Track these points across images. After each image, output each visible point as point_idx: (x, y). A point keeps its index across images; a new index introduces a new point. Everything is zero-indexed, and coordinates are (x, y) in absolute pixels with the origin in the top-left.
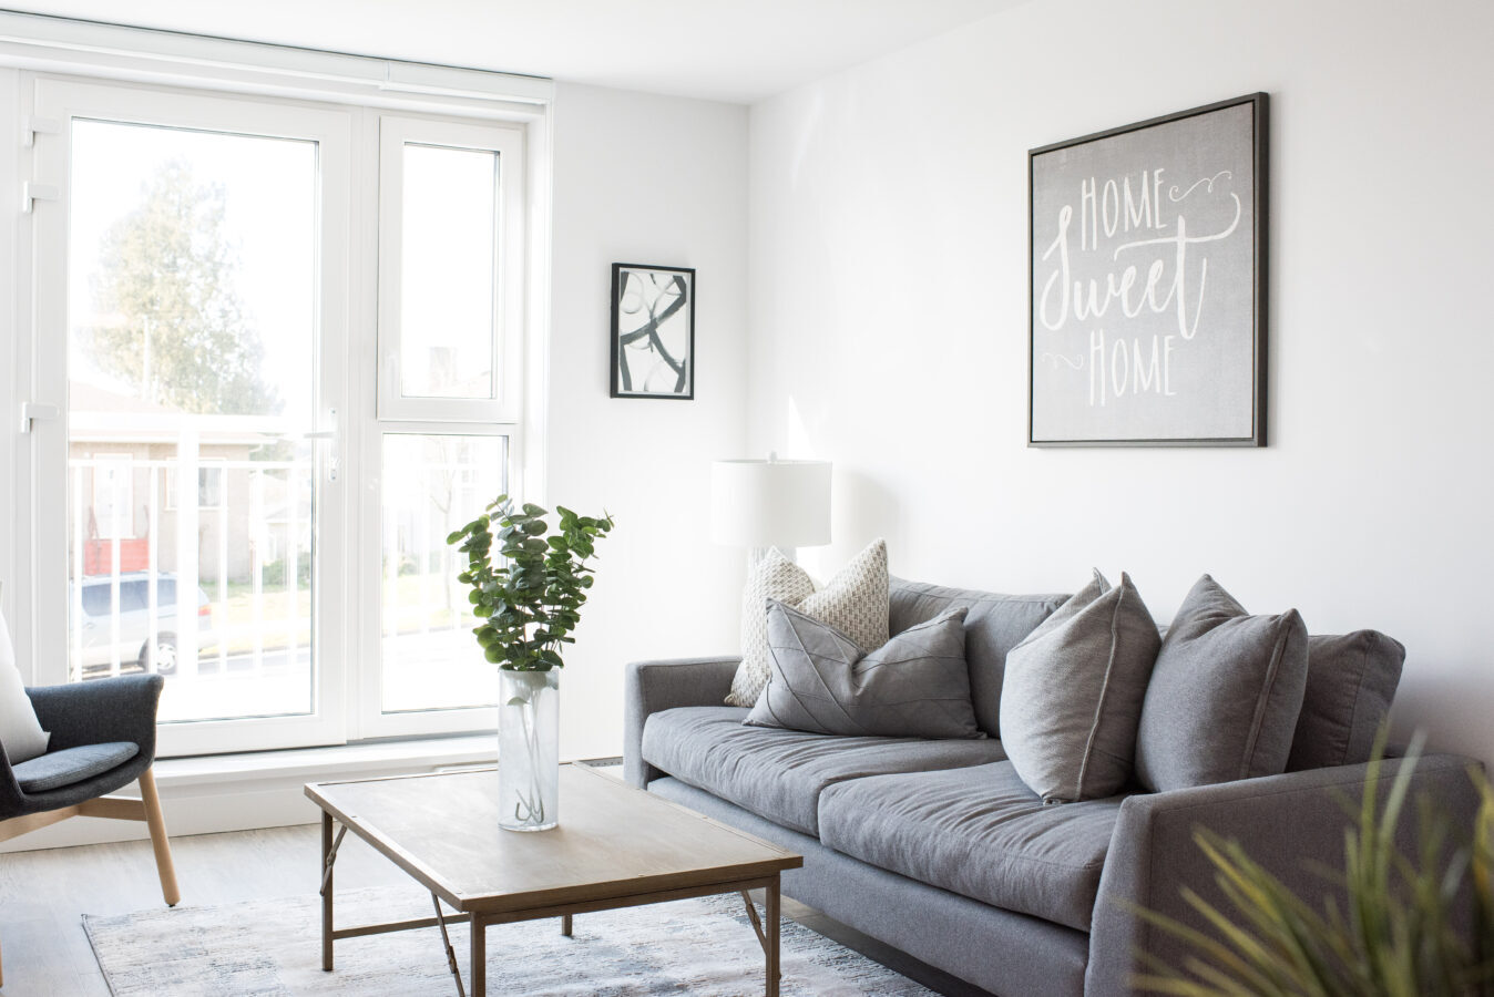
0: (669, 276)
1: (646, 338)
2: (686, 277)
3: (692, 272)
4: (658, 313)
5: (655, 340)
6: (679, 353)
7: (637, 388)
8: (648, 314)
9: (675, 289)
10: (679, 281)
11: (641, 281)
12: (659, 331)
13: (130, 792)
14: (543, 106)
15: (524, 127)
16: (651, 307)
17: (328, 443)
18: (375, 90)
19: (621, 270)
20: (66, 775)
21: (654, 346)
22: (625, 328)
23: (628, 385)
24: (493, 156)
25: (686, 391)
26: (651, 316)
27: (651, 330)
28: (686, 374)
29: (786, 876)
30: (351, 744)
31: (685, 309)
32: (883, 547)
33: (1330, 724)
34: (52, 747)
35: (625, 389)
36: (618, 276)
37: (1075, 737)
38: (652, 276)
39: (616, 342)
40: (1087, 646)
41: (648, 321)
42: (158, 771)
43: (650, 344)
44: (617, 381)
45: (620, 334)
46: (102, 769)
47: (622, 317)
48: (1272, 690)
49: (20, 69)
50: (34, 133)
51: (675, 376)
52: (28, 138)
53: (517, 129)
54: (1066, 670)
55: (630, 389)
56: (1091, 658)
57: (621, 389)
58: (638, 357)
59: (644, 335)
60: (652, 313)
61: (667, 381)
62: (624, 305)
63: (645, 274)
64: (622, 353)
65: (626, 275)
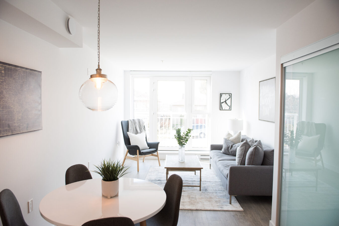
0: (228, 94)
2: (230, 95)
3: (231, 94)
4: (226, 99)
5: (226, 103)
6: (229, 104)
7: (223, 109)
9: (229, 96)
10: (229, 95)
12: (227, 102)
13: (156, 154)
14: (211, 74)
15: (210, 77)
19: (221, 94)
20: (147, 152)
22: (222, 101)
23: (222, 109)
24: (206, 80)
25: (230, 109)
27: (225, 101)
28: (230, 107)
29: (202, 169)
30: (188, 151)
31: (230, 98)
32: (240, 132)
33: (268, 160)
34: (149, 149)
36: (221, 95)
37: (240, 158)
39: (221, 103)
40: (242, 148)
42: (158, 152)
44: (221, 108)
46: (151, 151)
48: (254, 155)
50: (154, 83)
51: (229, 107)
54: (240, 150)
56: (243, 149)
57: (221, 109)
58: (224, 105)
61: (228, 108)
62: (221, 99)
63: (225, 95)
64: (221, 104)
65: (222, 95)
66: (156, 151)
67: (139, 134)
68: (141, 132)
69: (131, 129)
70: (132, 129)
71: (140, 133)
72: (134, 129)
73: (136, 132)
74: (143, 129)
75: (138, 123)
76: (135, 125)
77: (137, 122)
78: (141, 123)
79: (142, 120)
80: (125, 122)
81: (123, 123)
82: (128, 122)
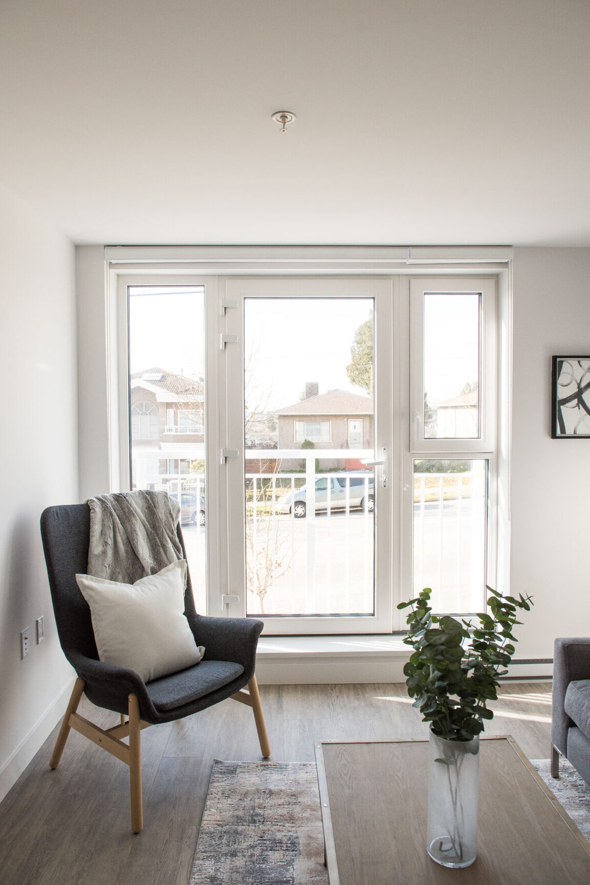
1: (575, 401)
4: (583, 385)
5: (581, 402)
7: (569, 431)
8: (577, 386)
11: (571, 365)
12: (584, 396)
14: (507, 263)
15: (496, 277)
16: (579, 382)
17: (382, 467)
18: (404, 265)
19: (558, 359)
21: (580, 405)
22: (562, 394)
23: (563, 430)
24: (478, 296)
26: (579, 387)
27: (578, 395)
30: (395, 633)
35: (561, 433)
36: (556, 363)
38: (579, 362)
39: (555, 405)
41: (576, 390)
43: (578, 405)
44: (555, 428)
45: (558, 400)
47: (559, 388)
49: (219, 276)
50: (225, 308)
52: (222, 311)
53: (493, 279)
55: (565, 433)
57: (559, 433)
58: (570, 412)
59: (573, 399)
60: (579, 385)
61: (589, 427)
62: (561, 380)
63: (574, 362)
64: (560, 410)
65: (561, 362)
66: (246, 676)
67: (148, 579)
68: (160, 564)
69: (104, 553)
70: (110, 553)
71: (154, 572)
72: (122, 547)
73: (134, 565)
74: (170, 545)
75: (142, 516)
76: (125, 529)
77: (137, 507)
78: (161, 513)
79: (166, 496)
80: (67, 514)
81: (53, 522)
82: (86, 510)
